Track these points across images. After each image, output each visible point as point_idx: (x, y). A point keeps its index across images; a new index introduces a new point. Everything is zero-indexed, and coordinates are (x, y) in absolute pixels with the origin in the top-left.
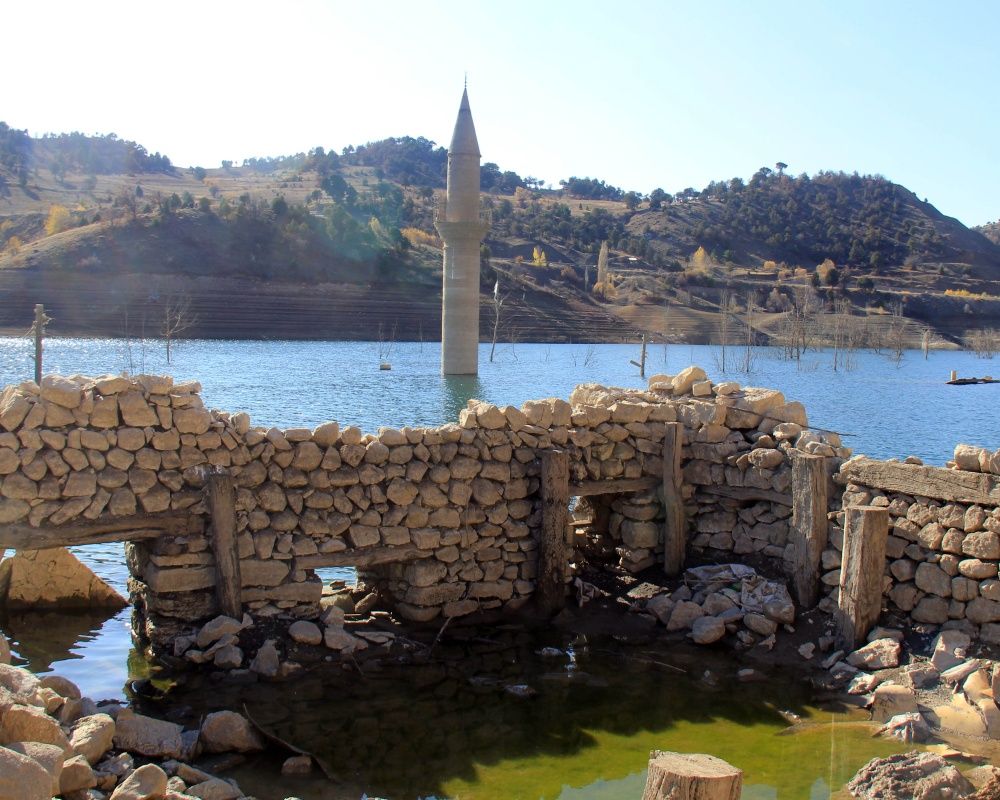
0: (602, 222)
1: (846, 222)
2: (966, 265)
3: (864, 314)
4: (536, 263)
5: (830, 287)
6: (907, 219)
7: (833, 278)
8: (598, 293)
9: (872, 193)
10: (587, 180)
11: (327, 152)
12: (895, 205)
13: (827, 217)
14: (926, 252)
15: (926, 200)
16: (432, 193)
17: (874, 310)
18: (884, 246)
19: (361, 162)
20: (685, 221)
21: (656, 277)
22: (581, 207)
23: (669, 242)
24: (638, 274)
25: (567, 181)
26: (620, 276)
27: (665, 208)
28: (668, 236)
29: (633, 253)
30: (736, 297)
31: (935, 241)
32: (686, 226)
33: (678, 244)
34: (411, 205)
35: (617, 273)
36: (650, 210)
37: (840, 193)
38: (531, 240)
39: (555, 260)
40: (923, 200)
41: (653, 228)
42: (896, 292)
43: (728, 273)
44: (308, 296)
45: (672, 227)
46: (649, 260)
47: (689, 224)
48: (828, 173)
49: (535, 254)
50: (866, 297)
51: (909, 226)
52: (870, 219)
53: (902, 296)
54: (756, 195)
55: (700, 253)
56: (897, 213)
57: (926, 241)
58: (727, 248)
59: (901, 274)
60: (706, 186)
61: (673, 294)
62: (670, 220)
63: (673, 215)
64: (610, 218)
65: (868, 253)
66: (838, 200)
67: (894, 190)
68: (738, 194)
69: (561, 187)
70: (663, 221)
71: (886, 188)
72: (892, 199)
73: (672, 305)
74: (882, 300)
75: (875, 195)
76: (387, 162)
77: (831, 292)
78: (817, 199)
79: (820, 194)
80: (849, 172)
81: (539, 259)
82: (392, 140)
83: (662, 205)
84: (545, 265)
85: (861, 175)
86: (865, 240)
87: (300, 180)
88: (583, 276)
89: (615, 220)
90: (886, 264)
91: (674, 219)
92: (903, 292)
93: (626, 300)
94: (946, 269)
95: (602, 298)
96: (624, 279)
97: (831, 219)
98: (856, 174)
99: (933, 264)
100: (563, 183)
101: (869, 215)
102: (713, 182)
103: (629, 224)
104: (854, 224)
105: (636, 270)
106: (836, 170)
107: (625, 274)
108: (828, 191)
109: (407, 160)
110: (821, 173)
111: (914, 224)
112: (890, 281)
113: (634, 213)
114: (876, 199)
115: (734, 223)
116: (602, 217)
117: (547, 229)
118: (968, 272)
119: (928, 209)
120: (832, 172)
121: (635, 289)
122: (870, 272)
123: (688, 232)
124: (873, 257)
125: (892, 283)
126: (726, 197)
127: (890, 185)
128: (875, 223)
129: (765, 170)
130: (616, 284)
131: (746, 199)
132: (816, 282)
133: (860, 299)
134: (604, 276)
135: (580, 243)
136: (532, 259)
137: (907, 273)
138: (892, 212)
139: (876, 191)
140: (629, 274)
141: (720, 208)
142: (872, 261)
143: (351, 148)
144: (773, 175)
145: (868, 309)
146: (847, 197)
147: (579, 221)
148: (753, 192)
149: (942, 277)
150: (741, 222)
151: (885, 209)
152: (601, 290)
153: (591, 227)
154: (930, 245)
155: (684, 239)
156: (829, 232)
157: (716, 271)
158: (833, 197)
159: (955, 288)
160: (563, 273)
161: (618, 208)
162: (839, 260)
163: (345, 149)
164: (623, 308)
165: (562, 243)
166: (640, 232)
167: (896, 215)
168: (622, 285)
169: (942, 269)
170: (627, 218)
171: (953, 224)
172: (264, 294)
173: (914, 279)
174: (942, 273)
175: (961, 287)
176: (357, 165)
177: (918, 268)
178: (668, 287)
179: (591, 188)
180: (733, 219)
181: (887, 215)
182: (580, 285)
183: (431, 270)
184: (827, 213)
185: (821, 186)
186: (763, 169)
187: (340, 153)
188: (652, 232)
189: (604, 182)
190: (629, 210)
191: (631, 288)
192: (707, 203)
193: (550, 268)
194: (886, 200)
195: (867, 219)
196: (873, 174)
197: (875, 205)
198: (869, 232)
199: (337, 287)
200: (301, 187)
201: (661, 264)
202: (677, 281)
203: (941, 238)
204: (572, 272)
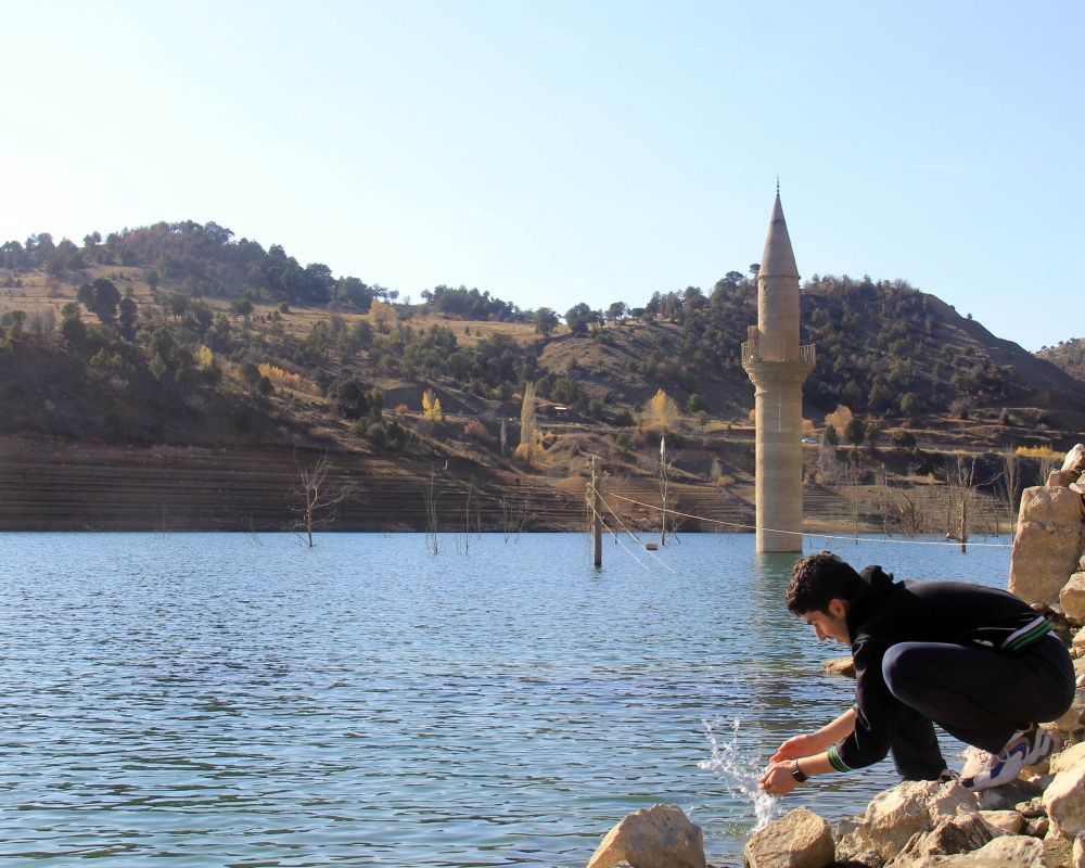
0: (504, 355)
1: (858, 350)
2: (1040, 410)
3: (906, 485)
4: (428, 415)
5: (852, 446)
6: (948, 345)
7: (856, 434)
8: (521, 458)
9: (894, 308)
10: (463, 291)
11: (56, 242)
12: (928, 323)
13: (834, 343)
14: (980, 392)
15: (970, 316)
16: (251, 309)
17: (920, 479)
18: (918, 385)
19: (118, 260)
20: (626, 351)
21: (602, 434)
22: (467, 331)
23: (608, 384)
24: (574, 430)
25: (432, 291)
26: (549, 435)
27: (595, 333)
28: (604, 374)
29: (561, 399)
30: (720, 462)
31: (991, 376)
32: (630, 360)
33: (621, 387)
34: (224, 327)
35: (546, 429)
36: (572, 335)
37: (846, 307)
38: (413, 380)
39: (454, 411)
40: (965, 316)
41: (581, 362)
42: (946, 452)
43: (699, 428)
44: (141, 465)
45: (609, 360)
46: (583, 410)
47: (633, 355)
48: (825, 280)
49: (426, 403)
50: (905, 461)
51: (951, 354)
52: (893, 346)
53: (956, 457)
54: (724, 313)
55: (659, 399)
56: (932, 336)
57: (980, 376)
58: (691, 391)
59: (945, 426)
60: (648, 300)
61: (632, 460)
62: (605, 351)
63: (608, 342)
64: (515, 348)
65: (896, 396)
66: (845, 319)
67: (925, 302)
68: (697, 310)
69: (424, 301)
70: (595, 351)
71: (914, 300)
72: (923, 316)
73: (634, 475)
74: (930, 464)
75: (898, 310)
76: (161, 260)
77: (855, 454)
78: (814, 318)
79: (817, 310)
80: (857, 277)
81: (431, 410)
82: (163, 226)
83: (590, 328)
84: (439, 417)
85: (874, 282)
86: (889, 377)
87: (19, 284)
88: (499, 436)
89: (522, 351)
90: (923, 411)
91: (609, 348)
92: (955, 452)
93: (566, 469)
94: (1011, 417)
95: (528, 467)
96: (555, 439)
97: (838, 346)
98: (868, 279)
99: (992, 411)
100: (426, 294)
101: (893, 339)
102: (657, 293)
103: (543, 357)
104: (871, 353)
105: (571, 425)
106: (838, 275)
107: (556, 431)
108: (830, 305)
109: (193, 258)
110: (816, 279)
111: (959, 352)
112: (933, 436)
113: (548, 341)
114: (899, 316)
115: (698, 355)
116: (505, 347)
117: (431, 364)
118: (1044, 420)
119: (973, 328)
120: (832, 277)
121: (576, 453)
122: (901, 422)
123: (634, 369)
124: (905, 401)
125: (937, 440)
126: (683, 317)
127: (918, 295)
128: (901, 352)
129: (734, 276)
130: (546, 446)
131: (711, 318)
132: (832, 438)
133: (898, 463)
134: (529, 434)
135: (484, 387)
136: (421, 409)
137: (956, 425)
138: (926, 335)
139: (899, 304)
140: (563, 431)
141: (674, 331)
142: (903, 405)
143: (97, 237)
144: (746, 283)
145: (911, 478)
146: (857, 315)
147: (470, 352)
148: (722, 309)
149: (1007, 428)
150: (707, 352)
151: (914, 331)
152: (525, 454)
153: (490, 361)
154: (984, 381)
155: (628, 378)
156: (836, 365)
157: (682, 425)
158: (837, 315)
159: (1030, 444)
160: (467, 430)
161: (525, 334)
162: (857, 405)
163: (87, 239)
164: (562, 481)
165: (455, 386)
166: (562, 368)
167: (930, 339)
168: (554, 447)
169: (1006, 417)
170: (538, 348)
171: (1011, 350)
172: (74, 463)
173: (967, 433)
174: (1007, 422)
175: (1039, 444)
176: (110, 263)
177: (970, 416)
178: (622, 449)
179: (470, 303)
180: (696, 348)
181: (917, 340)
182: (495, 447)
183: (307, 425)
184: (831, 337)
185: (817, 298)
186: (731, 274)
187: (80, 244)
188: (580, 368)
189: (487, 294)
190: (542, 337)
191: (570, 451)
192: (655, 324)
193: (448, 423)
194: (914, 318)
195: (890, 345)
196: (892, 280)
197: (900, 326)
198: (895, 365)
199: (179, 451)
200: (24, 296)
201: (599, 416)
202: (632, 440)
203: (1000, 371)
204: (481, 429)
